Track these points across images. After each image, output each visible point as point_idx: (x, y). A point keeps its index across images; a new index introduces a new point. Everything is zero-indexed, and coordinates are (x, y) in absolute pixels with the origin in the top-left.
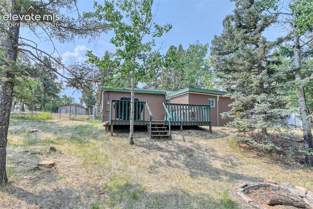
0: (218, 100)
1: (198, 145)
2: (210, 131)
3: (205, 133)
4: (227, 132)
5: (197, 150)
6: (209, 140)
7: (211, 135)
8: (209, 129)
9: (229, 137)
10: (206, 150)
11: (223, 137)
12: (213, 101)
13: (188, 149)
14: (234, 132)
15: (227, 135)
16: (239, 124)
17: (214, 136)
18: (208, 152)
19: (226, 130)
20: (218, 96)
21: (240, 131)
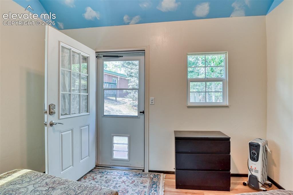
0: (119, 80)
1: (112, 108)
2: (116, 101)
3: (113, 102)
4: (125, 101)
5: (112, 111)
6: (116, 106)
7: (116, 103)
8: (115, 99)
9: (127, 104)
10: (117, 111)
11: (124, 104)
12: (115, 80)
13: (107, 111)
14: (130, 101)
15: (126, 103)
16: (134, 96)
17: (118, 103)
18: (118, 112)
19: (124, 100)
20: (119, 77)
21: (134, 100)
